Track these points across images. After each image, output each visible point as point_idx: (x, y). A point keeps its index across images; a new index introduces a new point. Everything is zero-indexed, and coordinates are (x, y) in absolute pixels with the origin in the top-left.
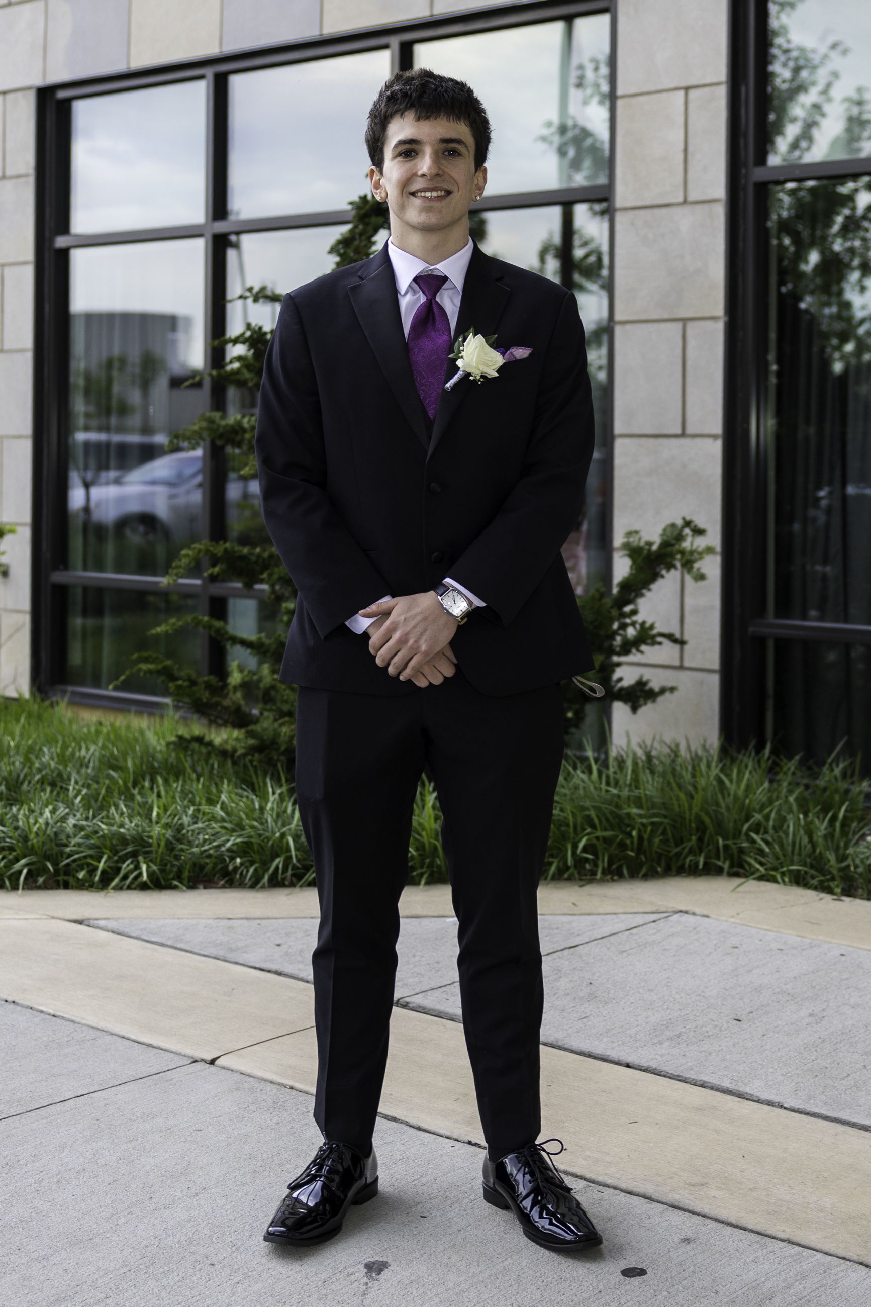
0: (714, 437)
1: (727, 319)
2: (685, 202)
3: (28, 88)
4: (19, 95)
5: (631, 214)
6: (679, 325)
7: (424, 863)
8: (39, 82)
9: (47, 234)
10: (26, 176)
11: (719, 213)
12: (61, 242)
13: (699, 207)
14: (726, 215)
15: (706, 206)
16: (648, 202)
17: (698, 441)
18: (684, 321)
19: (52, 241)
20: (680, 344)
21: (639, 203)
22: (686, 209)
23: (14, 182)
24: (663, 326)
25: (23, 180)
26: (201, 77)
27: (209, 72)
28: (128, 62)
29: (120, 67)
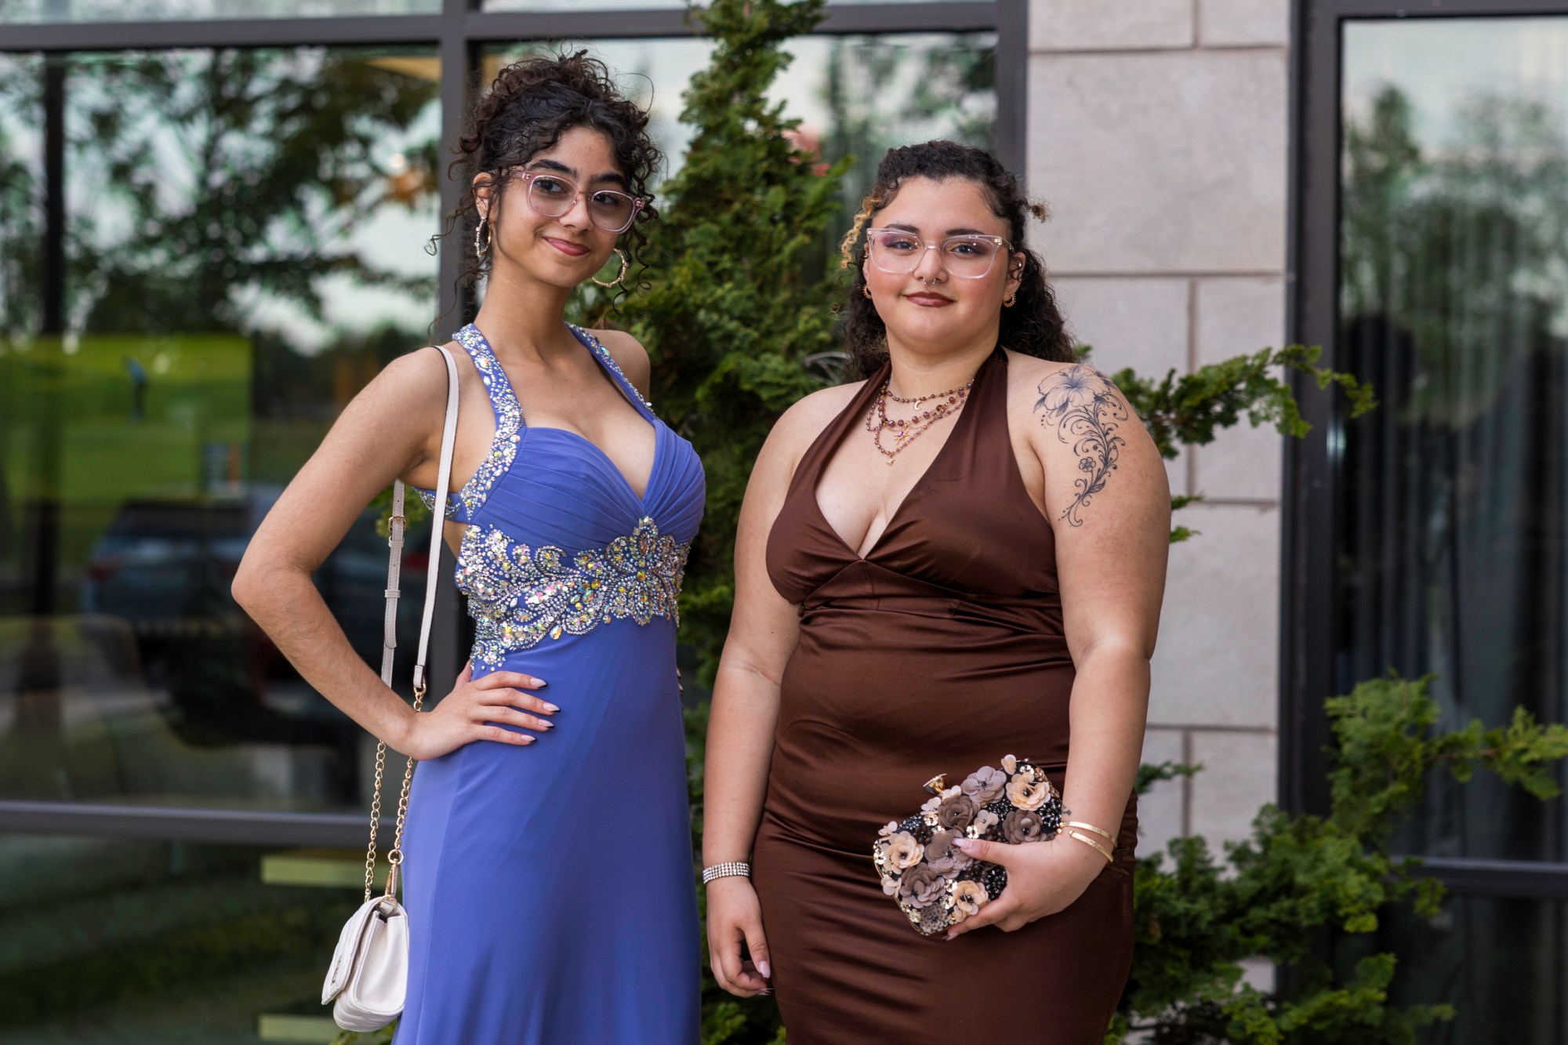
0: (1263, 505)
1: (1293, 277)
2: (1195, 46)
5: (1067, 64)
6: (1183, 285)
11: (1276, 73)
13: (1227, 60)
14: (1290, 75)
15: (1245, 58)
16: (1110, 43)
17: (1222, 512)
18: (1194, 277)
20: (1183, 321)
21: (1087, 43)
22: (1199, 61)
24: (1141, 285)
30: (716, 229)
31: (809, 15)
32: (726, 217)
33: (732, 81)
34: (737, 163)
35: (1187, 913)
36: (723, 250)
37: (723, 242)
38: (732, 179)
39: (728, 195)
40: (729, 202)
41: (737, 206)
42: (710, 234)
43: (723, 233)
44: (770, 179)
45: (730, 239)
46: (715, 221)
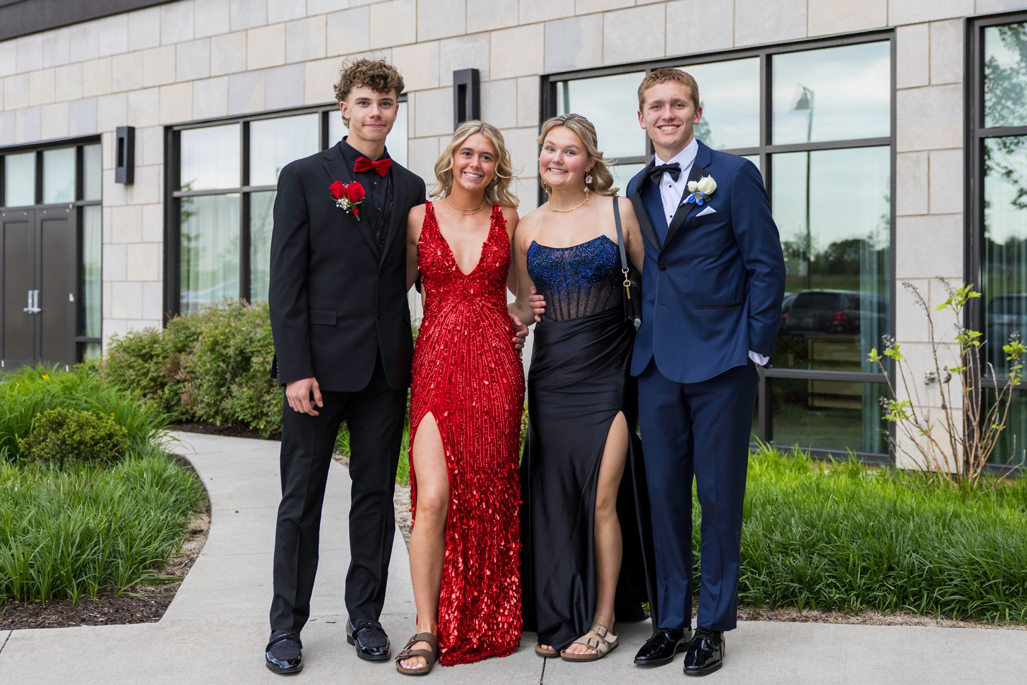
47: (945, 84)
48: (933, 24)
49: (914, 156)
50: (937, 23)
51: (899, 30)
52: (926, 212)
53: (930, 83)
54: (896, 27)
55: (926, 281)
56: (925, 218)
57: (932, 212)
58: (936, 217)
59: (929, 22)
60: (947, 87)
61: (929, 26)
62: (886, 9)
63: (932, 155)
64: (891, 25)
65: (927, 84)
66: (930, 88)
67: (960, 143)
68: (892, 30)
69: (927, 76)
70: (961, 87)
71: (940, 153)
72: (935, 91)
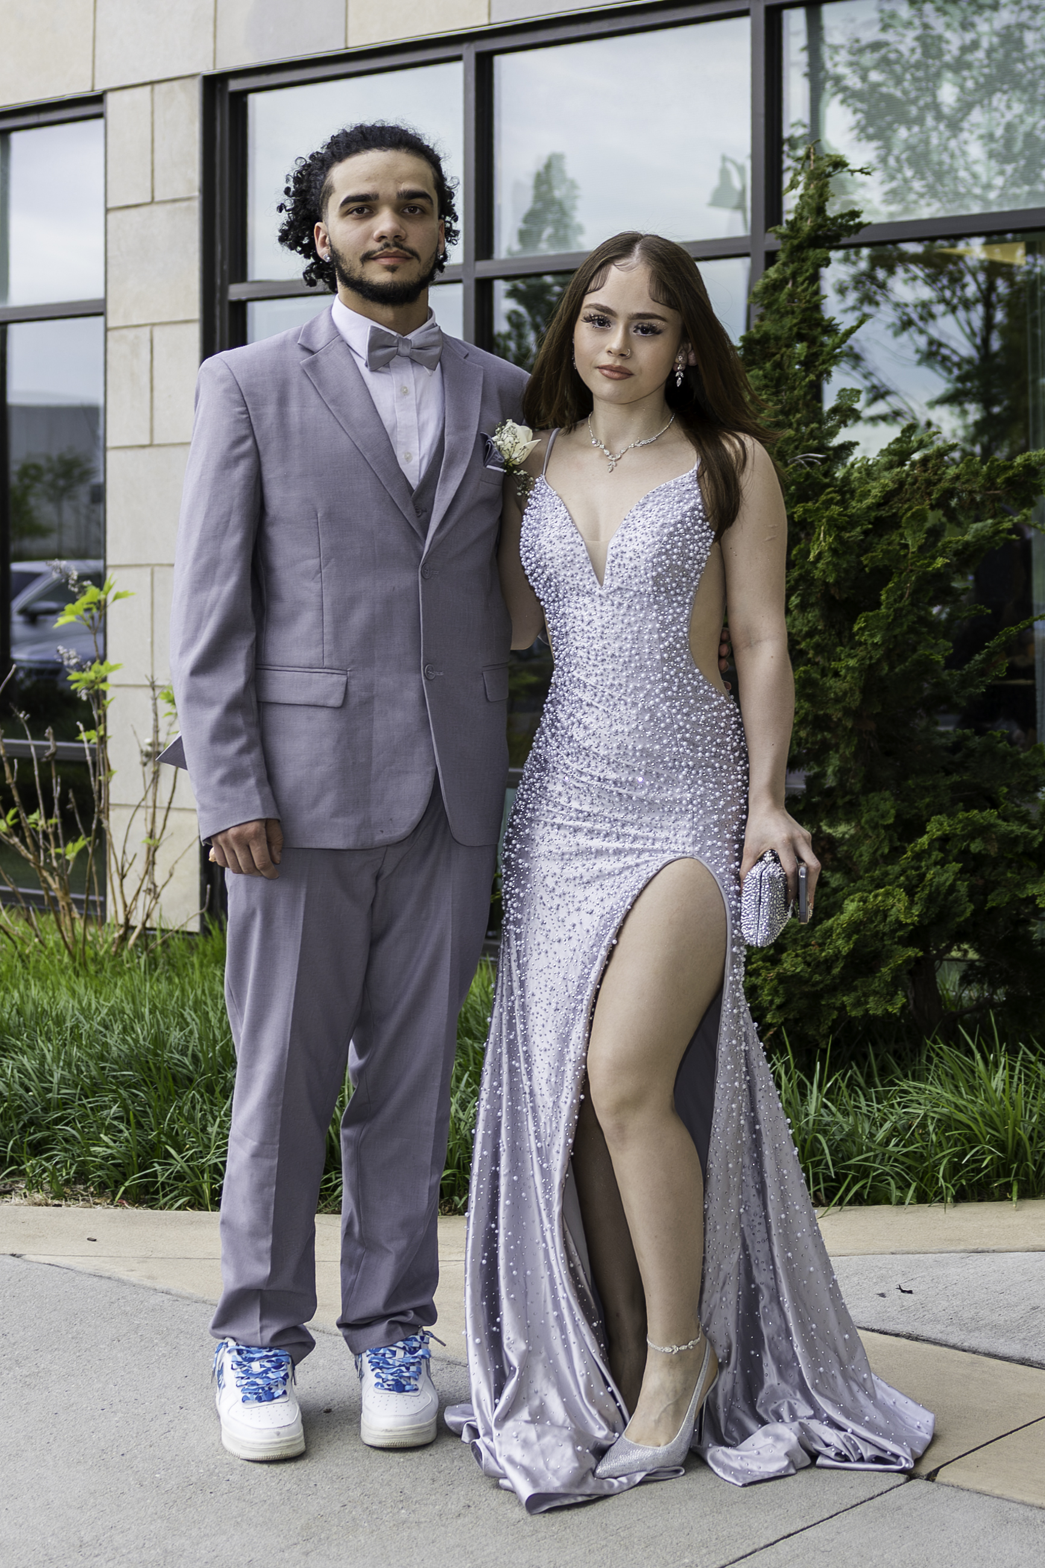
3: (192, 76)
4: (175, 84)
7: (1010, 1170)
8: (209, 69)
9: (218, 281)
10: (188, 199)
12: (236, 292)
19: (224, 291)
23: (169, 207)
25: (184, 204)
26: (458, 58)
27: (469, 51)
28: (346, 41)
29: (334, 46)
30: (761, 373)
31: (852, 223)
32: (768, 365)
33: (788, 271)
34: (782, 327)
35: (1024, 835)
36: (766, 386)
37: (764, 382)
38: (777, 339)
39: (774, 350)
40: (774, 355)
41: (778, 357)
42: (757, 377)
43: (765, 376)
44: (801, 338)
45: (771, 380)
46: (761, 368)
47: (174, 201)
48: (157, 87)
49: (130, 334)
50: (164, 86)
51: (110, 98)
52: (147, 442)
53: (153, 198)
54: (105, 92)
55: (148, 570)
56: (147, 451)
57: (156, 442)
58: (163, 450)
59: (152, 83)
60: (177, 205)
61: (152, 90)
62: (90, 58)
63: (157, 331)
64: (100, 87)
65: (149, 199)
66: (154, 207)
67: (193, 308)
68: (98, 99)
69: (148, 184)
70: (196, 206)
71: (168, 329)
72: (159, 211)
